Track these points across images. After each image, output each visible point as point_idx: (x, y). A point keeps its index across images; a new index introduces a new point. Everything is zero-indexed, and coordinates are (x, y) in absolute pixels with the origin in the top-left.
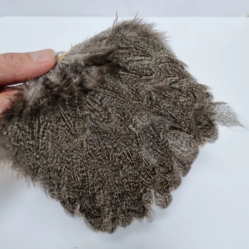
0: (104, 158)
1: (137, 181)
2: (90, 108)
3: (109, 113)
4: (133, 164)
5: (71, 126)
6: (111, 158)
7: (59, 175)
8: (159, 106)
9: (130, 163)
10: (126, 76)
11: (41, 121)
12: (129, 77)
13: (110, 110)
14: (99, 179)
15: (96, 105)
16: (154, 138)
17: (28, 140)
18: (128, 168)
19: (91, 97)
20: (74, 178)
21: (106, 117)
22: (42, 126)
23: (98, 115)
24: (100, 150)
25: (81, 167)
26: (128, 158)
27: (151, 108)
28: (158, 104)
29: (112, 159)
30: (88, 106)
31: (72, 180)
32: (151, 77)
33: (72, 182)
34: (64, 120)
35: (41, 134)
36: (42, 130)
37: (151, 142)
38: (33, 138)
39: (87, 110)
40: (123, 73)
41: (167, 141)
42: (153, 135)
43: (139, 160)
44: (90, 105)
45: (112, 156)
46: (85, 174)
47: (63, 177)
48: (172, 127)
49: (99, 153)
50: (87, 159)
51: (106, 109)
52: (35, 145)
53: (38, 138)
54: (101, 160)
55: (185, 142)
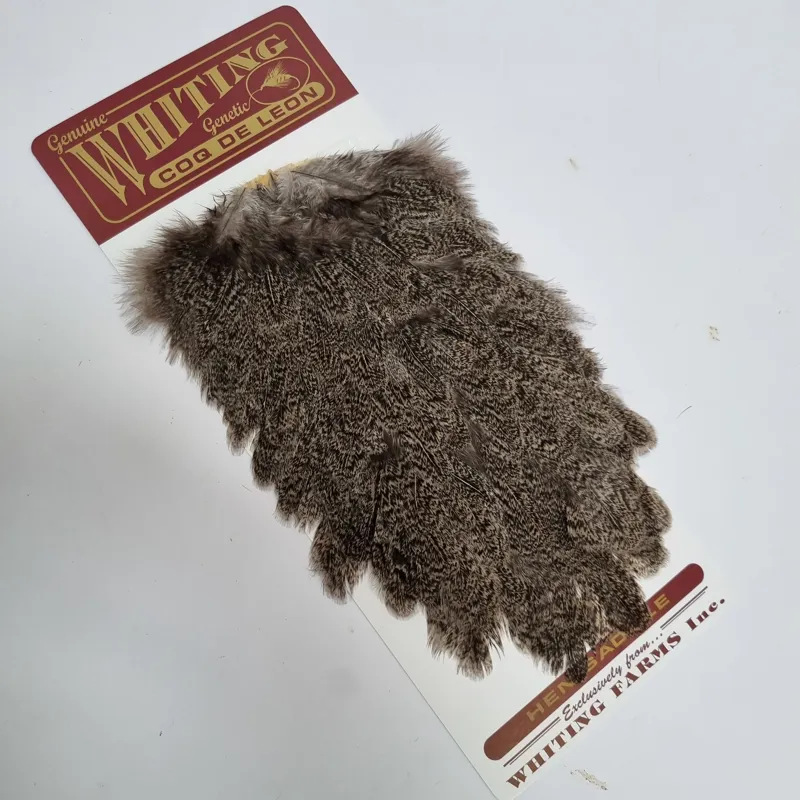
0: (322, 358)
1: (366, 402)
2: (318, 282)
3: (345, 299)
4: (366, 378)
5: (276, 302)
6: (331, 361)
7: (239, 365)
8: (430, 297)
9: (363, 375)
10: (381, 248)
11: (237, 278)
12: (385, 252)
13: (347, 295)
14: (301, 387)
15: (329, 282)
16: (410, 342)
17: (206, 297)
18: (359, 381)
19: (323, 267)
20: (263, 378)
21: (340, 304)
22: (236, 288)
23: (327, 296)
24: (317, 345)
25: (279, 363)
26: (360, 365)
27: (415, 298)
28: (427, 294)
29: (333, 363)
30: (316, 280)
31: (259, 379)
32: (424, 251)
33: (257, 382)
34: (267, 287)
35: (230, 300)
36: (234, 293)
37: (403, 348)
38: (214, 299)
39: (311, 285)
40: (380, 242)
41: (431, 352)
42: (409, 338)
43: (379, 374)
44: (319, 279)
45: (334, 358)
46: (281, 375)
47: (244, 371)
48: (444, 330)
49: (316, 348)
50: (292, 353)
51: (342, 291)
52: (214, 311)
53: (223, 302)
54: (316, 360)
55: (459, 354)
